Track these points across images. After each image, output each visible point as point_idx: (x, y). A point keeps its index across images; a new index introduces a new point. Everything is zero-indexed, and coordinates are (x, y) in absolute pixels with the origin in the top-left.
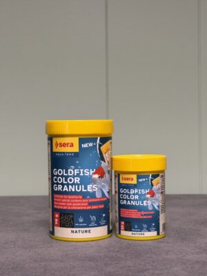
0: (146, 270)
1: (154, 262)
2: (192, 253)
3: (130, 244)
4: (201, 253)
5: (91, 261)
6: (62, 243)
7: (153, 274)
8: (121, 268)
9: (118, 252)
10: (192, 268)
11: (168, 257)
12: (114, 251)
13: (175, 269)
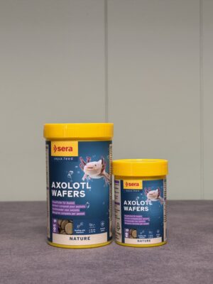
0: (146, 278)
1: (154, 269)
2: (193, 261)
3: (129, 252)
4: (202, 260)
5: (90, 268)
6: (60, 250)
7: (153, 282)
8: (120, 276)
9: (117, 259)
10: (193, 276)
11: (169, 264)
12: (113, 259)
13: (176, 277)
